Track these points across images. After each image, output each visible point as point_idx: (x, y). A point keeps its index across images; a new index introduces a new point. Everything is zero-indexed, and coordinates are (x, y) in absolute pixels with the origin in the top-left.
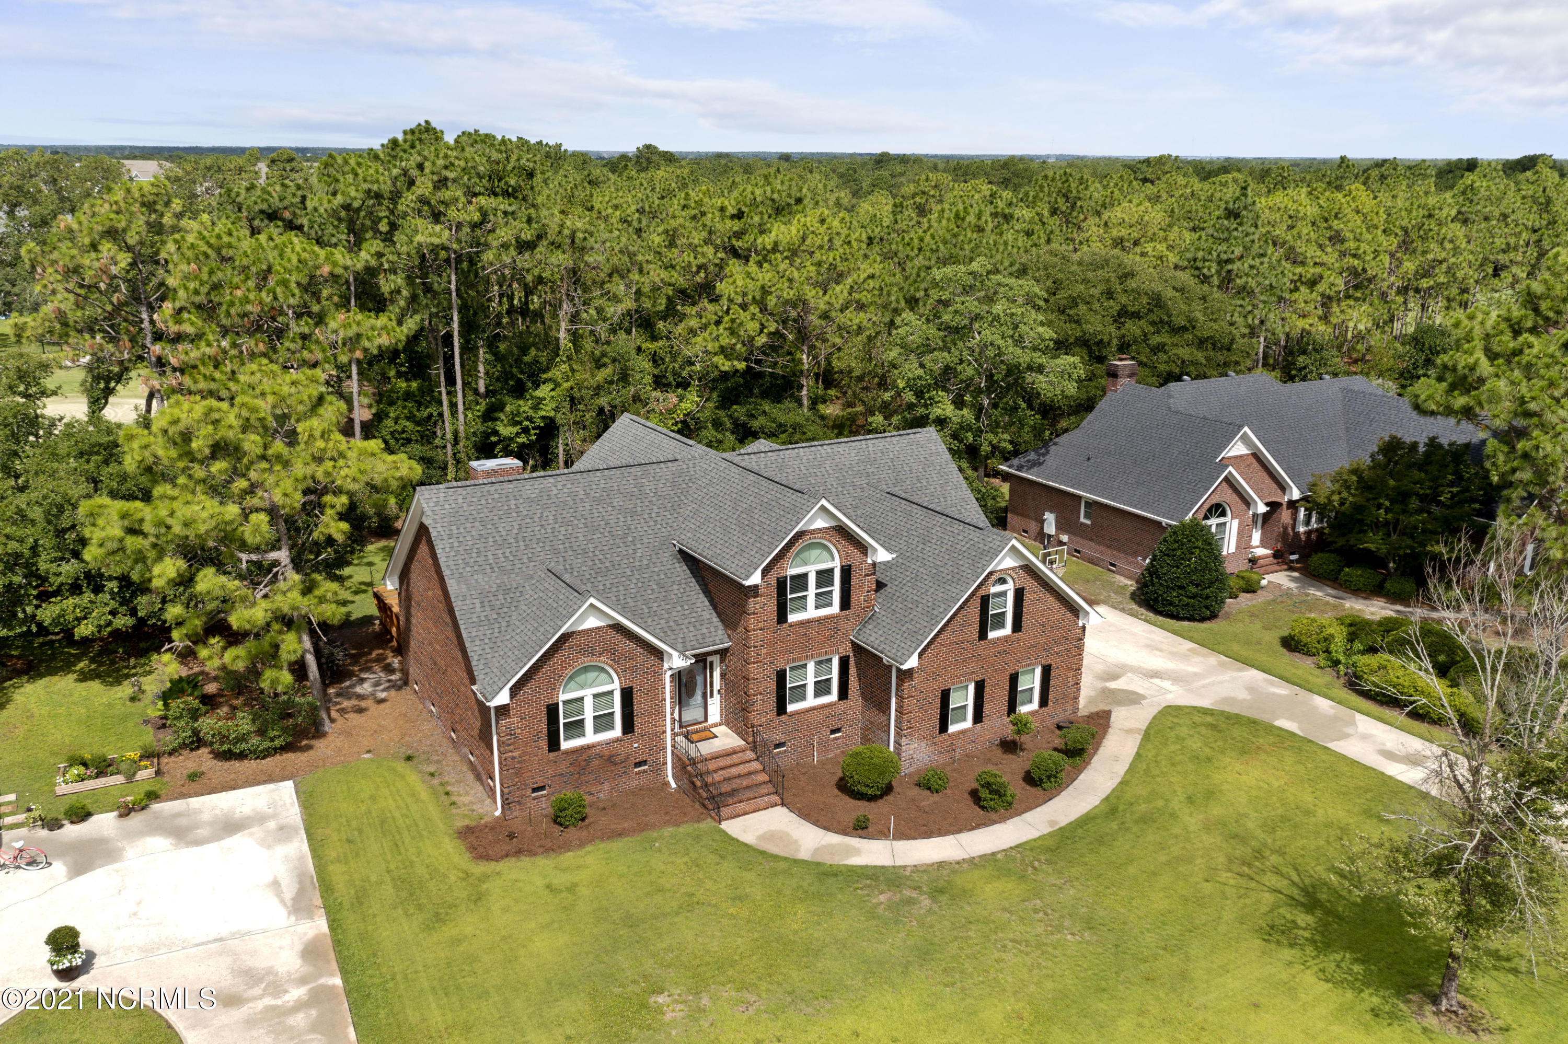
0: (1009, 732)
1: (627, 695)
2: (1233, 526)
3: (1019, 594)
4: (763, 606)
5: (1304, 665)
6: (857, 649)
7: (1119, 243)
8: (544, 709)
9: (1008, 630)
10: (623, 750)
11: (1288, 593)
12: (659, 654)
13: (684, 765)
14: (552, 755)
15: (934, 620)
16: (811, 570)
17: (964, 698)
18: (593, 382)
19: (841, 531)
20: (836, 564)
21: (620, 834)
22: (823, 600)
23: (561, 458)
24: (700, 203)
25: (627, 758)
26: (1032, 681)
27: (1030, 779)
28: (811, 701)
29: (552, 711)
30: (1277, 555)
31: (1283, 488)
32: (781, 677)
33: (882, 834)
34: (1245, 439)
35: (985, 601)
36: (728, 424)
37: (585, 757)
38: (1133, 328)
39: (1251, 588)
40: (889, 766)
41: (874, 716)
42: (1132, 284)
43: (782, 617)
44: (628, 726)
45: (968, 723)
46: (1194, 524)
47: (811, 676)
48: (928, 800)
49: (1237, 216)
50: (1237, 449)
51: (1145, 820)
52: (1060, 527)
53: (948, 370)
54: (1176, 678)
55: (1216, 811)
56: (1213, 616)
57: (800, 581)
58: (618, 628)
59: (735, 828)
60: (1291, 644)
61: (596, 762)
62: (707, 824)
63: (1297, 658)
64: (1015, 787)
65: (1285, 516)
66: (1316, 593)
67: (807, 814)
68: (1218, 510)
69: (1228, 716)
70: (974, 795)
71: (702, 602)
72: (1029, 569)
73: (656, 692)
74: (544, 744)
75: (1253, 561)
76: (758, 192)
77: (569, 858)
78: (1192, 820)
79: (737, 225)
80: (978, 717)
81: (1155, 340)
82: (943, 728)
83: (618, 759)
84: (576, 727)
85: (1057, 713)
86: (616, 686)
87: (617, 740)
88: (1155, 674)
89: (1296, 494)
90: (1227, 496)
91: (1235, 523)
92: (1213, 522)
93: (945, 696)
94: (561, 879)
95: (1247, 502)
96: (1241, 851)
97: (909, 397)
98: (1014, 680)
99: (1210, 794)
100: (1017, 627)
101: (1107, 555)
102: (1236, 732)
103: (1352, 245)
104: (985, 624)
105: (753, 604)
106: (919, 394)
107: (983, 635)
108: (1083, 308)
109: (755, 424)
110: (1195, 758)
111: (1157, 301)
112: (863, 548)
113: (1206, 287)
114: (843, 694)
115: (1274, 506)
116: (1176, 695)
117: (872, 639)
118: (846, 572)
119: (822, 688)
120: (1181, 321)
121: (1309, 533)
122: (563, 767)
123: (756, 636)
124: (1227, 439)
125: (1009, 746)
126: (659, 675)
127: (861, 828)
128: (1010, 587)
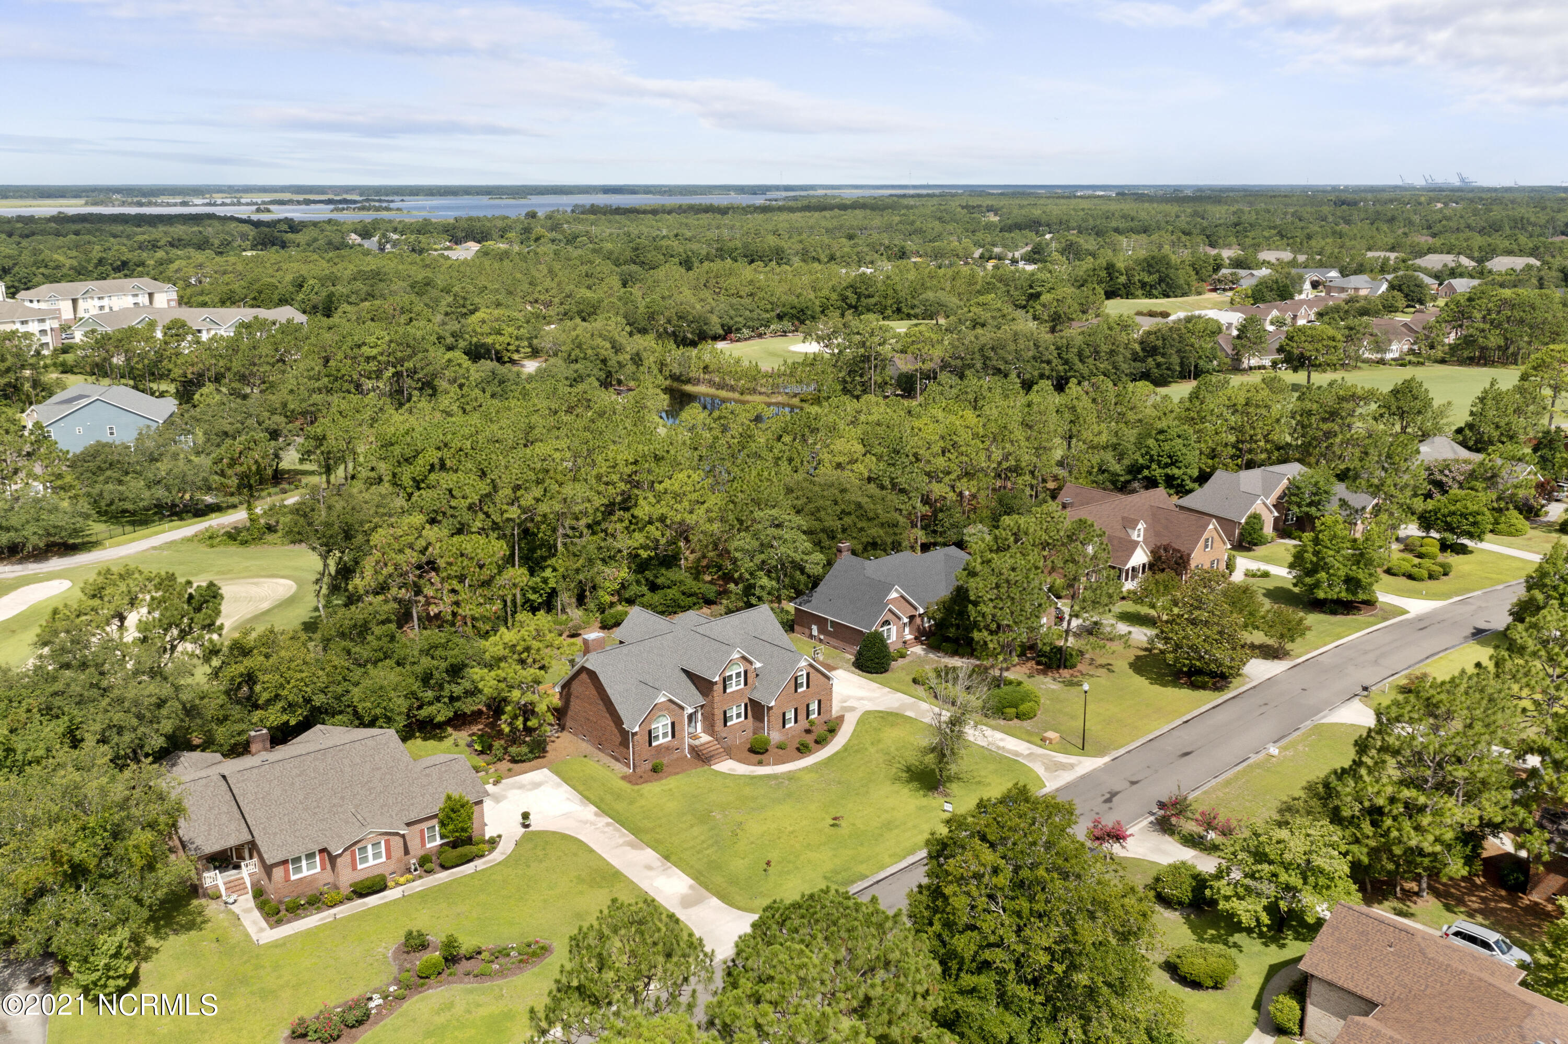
0: (807, 726)
1: (673, 724)
2: (894, 629)
3: (808, 674)
4: (718, 688)
5: (920, 690)
6: (750, 700)
7: (839, 466)
8: (648, 732)
9: (805, 688)
10: (672, 745)
11: (919, 656)
12: (682, 708)
13: (693, 749)
14: (650, 748)
15: (779, 687)
16: (734, 673)
17: (790, 715)
18: (575, 567)
19: (744, 658)
20: (742, 670)
21: (678, 773)
22: (738, 684)
23: (559, 607)
24: (615, 459)
25: (673, 747)
26: (814, 706)
27: (817, 742)
28: (735, 721)
29: (650, 732)
30: (916, 638)
31: (916, 609)
32: (725, 713)
33: (768, 764)
34: (896, 590)
35: (796, 679)
36: (644, 582)
37: (660, 748)
38: (848, 520)
39: (903, 656)
40: (767, 742)
41: (759, 724)
42: (847, 497)
43: (725, 691)
44: (673, 736)
45: (792, 724)
46: (876, 631)
47: (734, 712)
48: (781, 752)
49: (898, 452)
50: (894, 595)
51: (857, 751)
52: (820, 632)
53: (763, 562)
54: (870, 699)
55: (881, 746)
56: (886, 671)
57: (730, 677)
58: (670, 701)
59: (716, 767)
60: (915, 681)
61: (663, 750)
62: (706, 767)
63: (917, 686)
64: (812, 745)
65: (918, 621)
66: (931, 655)
67: (740, 761)
68: (887, 623)
69: (888, 713)
70: (798, 749)
71: (693, 687)
72: (811, 665)
73: (682, 722)
74: (647, 744)
75: (905, 642)
76: (646, 448)
77: (664, 781)
78: (872, 750)
79: (634, 468)
80: (796, 721)
81: (860, 525)
82: (784, 726)
83: (670, 748)
84: (657, 737)
85: (824, 717)
86: (669, 722)
87: (670, 741)
88: (862, 699)
89: (922, 611)
90: (890, 617)
92: (885, 628)
93: (784, 714)
94: (666, 788)
95: (899, 618)
96: (887, 757)
97: (747, 576)
98: (808, 706)
99: (879, 741)
100: (808, 686)
101: (840, 644)
102: (890, 718)
103: (964, 449)
104: (797, 686)
105: (715, 688)
106: (751, 574)
107: (796, 691)
108: (823, 513)
109: (660, 581)
110: (875, 729)
111: (859, 506)
112: (751, 663)
113: (884, 492)
114: (746, 717)
115: (912, 618)
116: (870, 706)
117: (756, 696)
118: (746, 672)
119: (739, 715)
120: (871, 515)
121: (930, 627)
122: (653, 752)
123: (716, 699)
124: (889, 591)
125: (808, 731)
126: (683, 716)
127: (760, 763)
128: (804, 673)
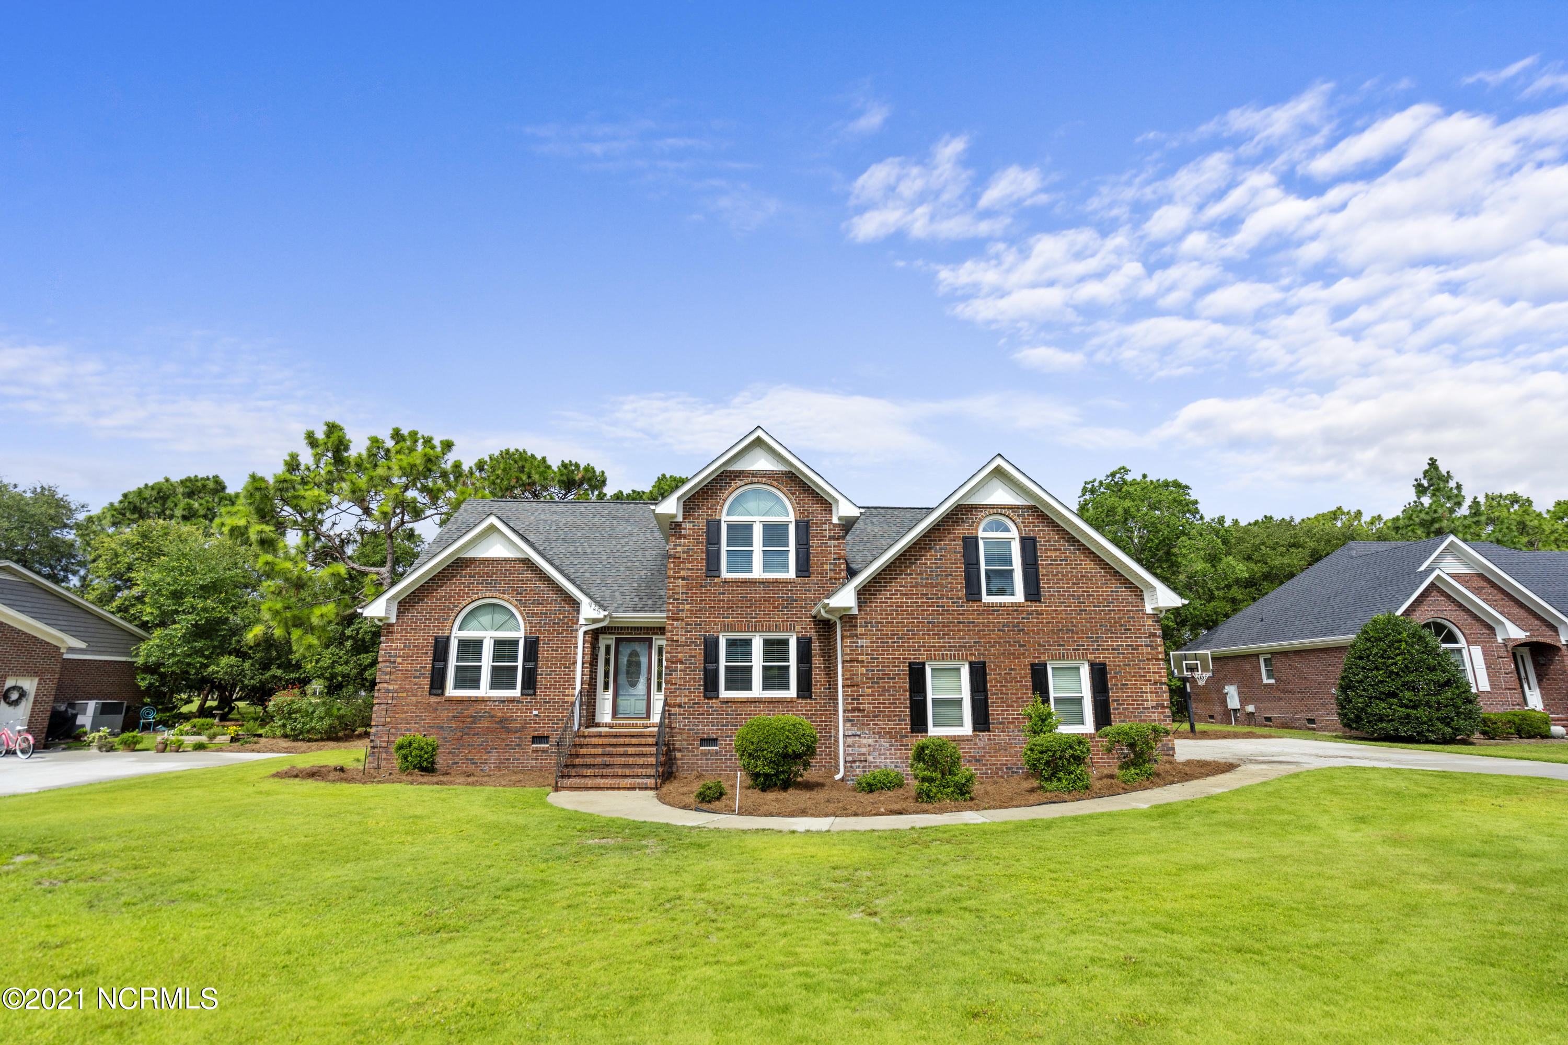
1: (532, 648)
2: (1473, 655)
3: (1029, 546)
4: (687, 551)
8: (431, 640)
9: (1018, 597)
10: (519, 715)
14: (434, 699)
16: (756, 521)
19: (795, 480)
20: (790, 519)
22: (773, 560)
25: (524, 726)
26: (1077, 687)
28: (759, 692)
29: (441, 649)
32: (713, 648)
37: (472, 711)
43: (712, 570)
44: (530, 688)
45: (967, 730)
47: (758, 658)
52: (1244, 701)
57: (741, 532)
58: (527, 563)
61: (485, 723)
74: (426, 682)
80: (978, 723)
82: (919, 724)
83: (512, 725)
84: (469, 675)
86: (520, 635)
87: (512, 700)
91: (1477, 651)
93: (916, 674)
95: (1487, 625)
98: (1038, 674)
100: (1033, 591)
101: (1301, 711)
107: (973, 594)
112: (826, 504)
114: (805, 690)
118: (803, 528)
119: (775, 677)
126: (571, 629)
128: (1013, 535)
